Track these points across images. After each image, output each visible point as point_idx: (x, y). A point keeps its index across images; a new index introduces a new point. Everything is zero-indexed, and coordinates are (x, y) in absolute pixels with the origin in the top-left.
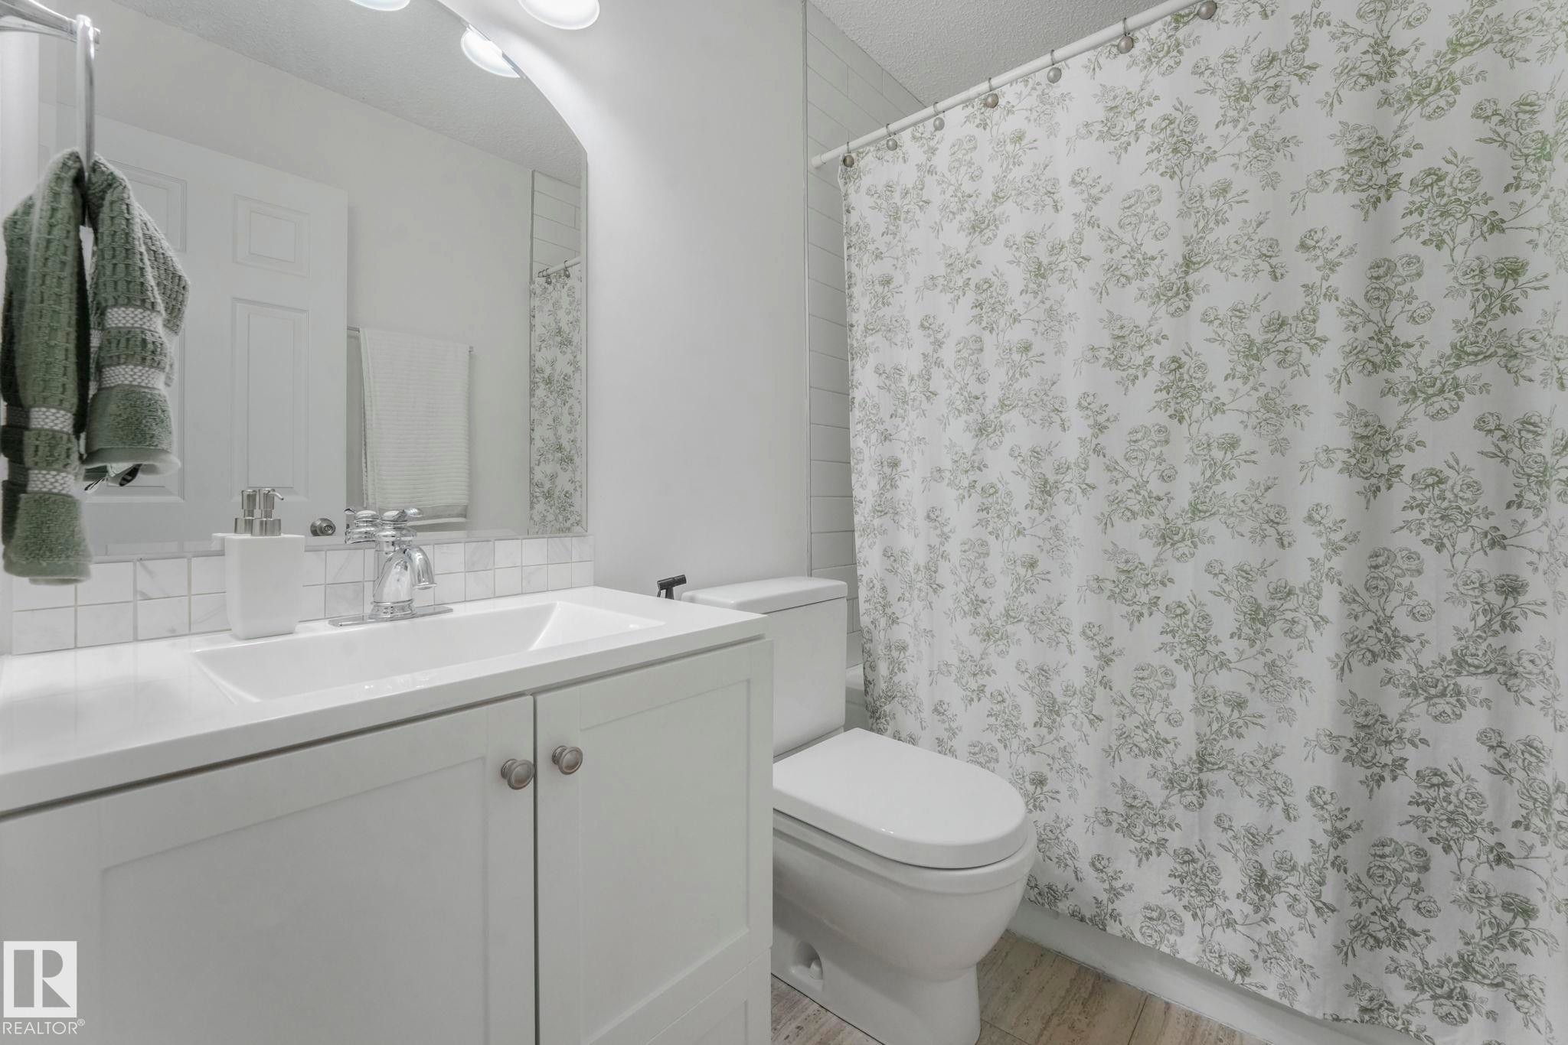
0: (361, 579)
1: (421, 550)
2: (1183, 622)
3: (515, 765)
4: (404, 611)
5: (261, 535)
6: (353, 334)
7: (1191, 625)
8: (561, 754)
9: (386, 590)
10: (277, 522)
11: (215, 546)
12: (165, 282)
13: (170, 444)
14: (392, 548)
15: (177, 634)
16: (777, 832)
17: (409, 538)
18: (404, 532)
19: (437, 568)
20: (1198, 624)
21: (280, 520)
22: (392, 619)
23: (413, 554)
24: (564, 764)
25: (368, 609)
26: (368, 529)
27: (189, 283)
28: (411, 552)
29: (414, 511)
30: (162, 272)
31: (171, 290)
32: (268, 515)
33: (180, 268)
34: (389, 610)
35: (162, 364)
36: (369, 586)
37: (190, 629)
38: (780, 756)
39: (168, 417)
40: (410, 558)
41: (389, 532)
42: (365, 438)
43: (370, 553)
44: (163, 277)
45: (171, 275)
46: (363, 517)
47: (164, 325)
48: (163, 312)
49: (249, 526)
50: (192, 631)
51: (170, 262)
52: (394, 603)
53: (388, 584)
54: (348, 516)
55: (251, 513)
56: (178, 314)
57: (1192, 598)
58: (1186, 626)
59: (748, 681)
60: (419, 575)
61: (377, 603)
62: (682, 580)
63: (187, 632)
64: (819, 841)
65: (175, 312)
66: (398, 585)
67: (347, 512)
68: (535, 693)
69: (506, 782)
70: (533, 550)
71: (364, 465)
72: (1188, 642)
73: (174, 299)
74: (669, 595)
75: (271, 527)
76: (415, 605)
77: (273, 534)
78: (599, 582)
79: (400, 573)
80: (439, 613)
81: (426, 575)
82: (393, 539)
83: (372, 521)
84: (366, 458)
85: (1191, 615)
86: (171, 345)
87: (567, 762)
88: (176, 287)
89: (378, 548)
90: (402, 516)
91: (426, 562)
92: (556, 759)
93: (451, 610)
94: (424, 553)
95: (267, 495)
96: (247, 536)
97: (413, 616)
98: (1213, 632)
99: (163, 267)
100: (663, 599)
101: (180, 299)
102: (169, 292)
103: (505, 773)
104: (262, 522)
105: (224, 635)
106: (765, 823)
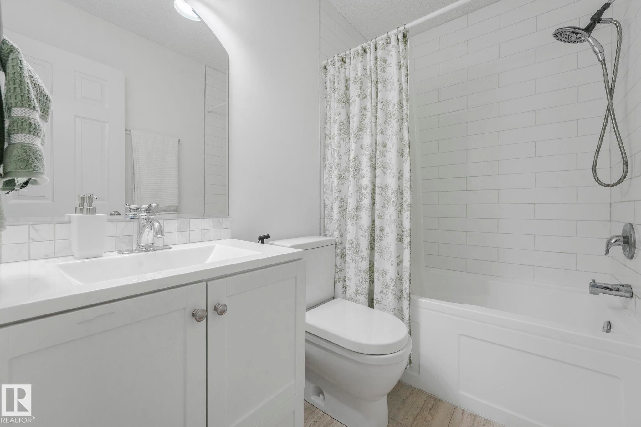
0: (132, 234)
1: (158, 221)
2: (352, 246)
3: (198, 312)
4: (150, 247)
5: (87, 214)
6: (128, 132)
7: (354, 246)
8: (218, 306)
9: (143, 239)
10: (94, 209)
11: (66, 219)
12: (40, 98)
13: (44, 170)
14: (145, 221)
15: (48, 257)
16: (307, 341)
17: (153, 217)
18: (151, 214)
19: (165, 230)
20: (357, 246)
21: (95, 208)
22: (145, 251)
23: (154, 223)
24: (219, 311)
25: (135, 247)
26: (135, 213)
27: (52, 99)
28: (154, 222)
29: (155, 205)
30: (39, 93)
31: (43, 102)
32: (90, 205)
33: (47, 92)
34: (144, 247)
35: (39, 134)
36: (135, 237)
37: (55, 255)
38: (308, 309)
39: (42, 158)
40: (153, 225)
41: (144, 214)
42: (134, 177)
43: (136, 224)
44: (39, 95)
45: (43, 95)
46: (133, 208)
47: (40, 117)
48: (39, 111)
49: (82, 210)
50: (56, 256)
51: (42, 89)
52: (147, 244)
53: (144, 236)
54: (126, 208)
55: (83, 205)
56: (47, 112)
57: (355, 238)
58: (353, 247)
59: (296, 277)
60: (157, 232)
61: (139, 244)
62: (268, 237)
63: (53, 256)
64: (324, 344)
65: (45, 111)
66: (148, 236)
67: (126, 206)
68: (207, 281)
69: (194, 318)
70: (206, 223)
71: (133, 189)
72: (354, 252)
73: (45, 106)
74: (263, 242)
75: (92, 211)
76: (155, 245)
77: (93, 213)
78: (234, 237)
79: (149, 232)
80: (166, 249)
81: (160, 232)
82: (146, 217)
83: (136, 210)
84: (134, 186)
85: (355, 243)
86: (44, 127)
87: (220, 310)
88: (45, 101)
89: (139, 221)
90: (150, 206)
91: (160, 227)
92: (215, 309)
93: (171, 248)
94: (159, 223)
95: (90, 197)
96: (81, 215)
97: (155, 250)
98: (360, 249)
99: (39, 91)
100: (260, 244)
101: (47, 106)
102: (42, 103)
103: (194, 315)
104: (87, 209)
105: (71, 258)
106: (303, 337)
